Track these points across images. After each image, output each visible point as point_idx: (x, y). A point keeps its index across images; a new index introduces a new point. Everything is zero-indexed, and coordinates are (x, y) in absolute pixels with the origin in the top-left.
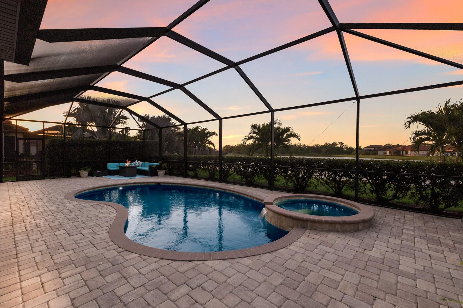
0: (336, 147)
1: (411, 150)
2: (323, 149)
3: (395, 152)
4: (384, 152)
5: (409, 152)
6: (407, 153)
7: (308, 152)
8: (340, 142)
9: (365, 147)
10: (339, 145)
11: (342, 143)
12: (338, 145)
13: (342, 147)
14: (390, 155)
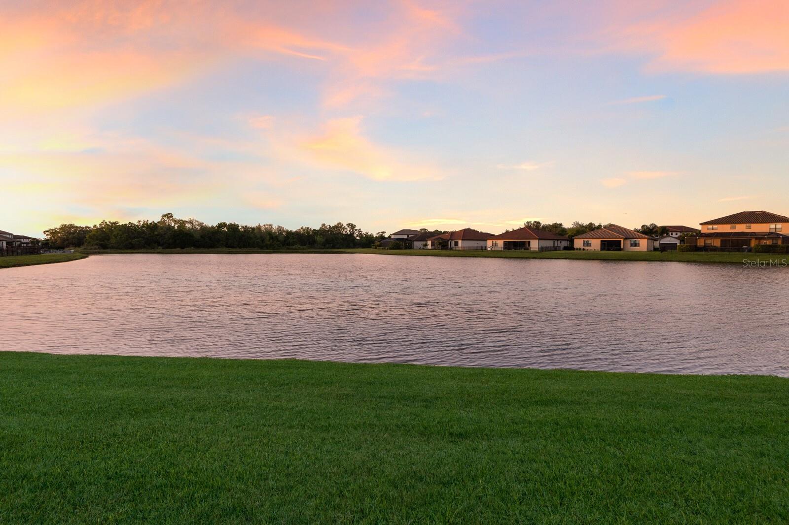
0: (342, 234)
1: (462, 240)
2: (318, 239)
3: (440, 244)
4: (424, 243)
5: (460, 242)
6: (456, 244)
7: (288, 244)
8: (349, 224)
9: (393, 234)
10: (348, 231)
11: (352, 224)
12: (346, 229)
13: (352, 234)
14: (433, 249)
